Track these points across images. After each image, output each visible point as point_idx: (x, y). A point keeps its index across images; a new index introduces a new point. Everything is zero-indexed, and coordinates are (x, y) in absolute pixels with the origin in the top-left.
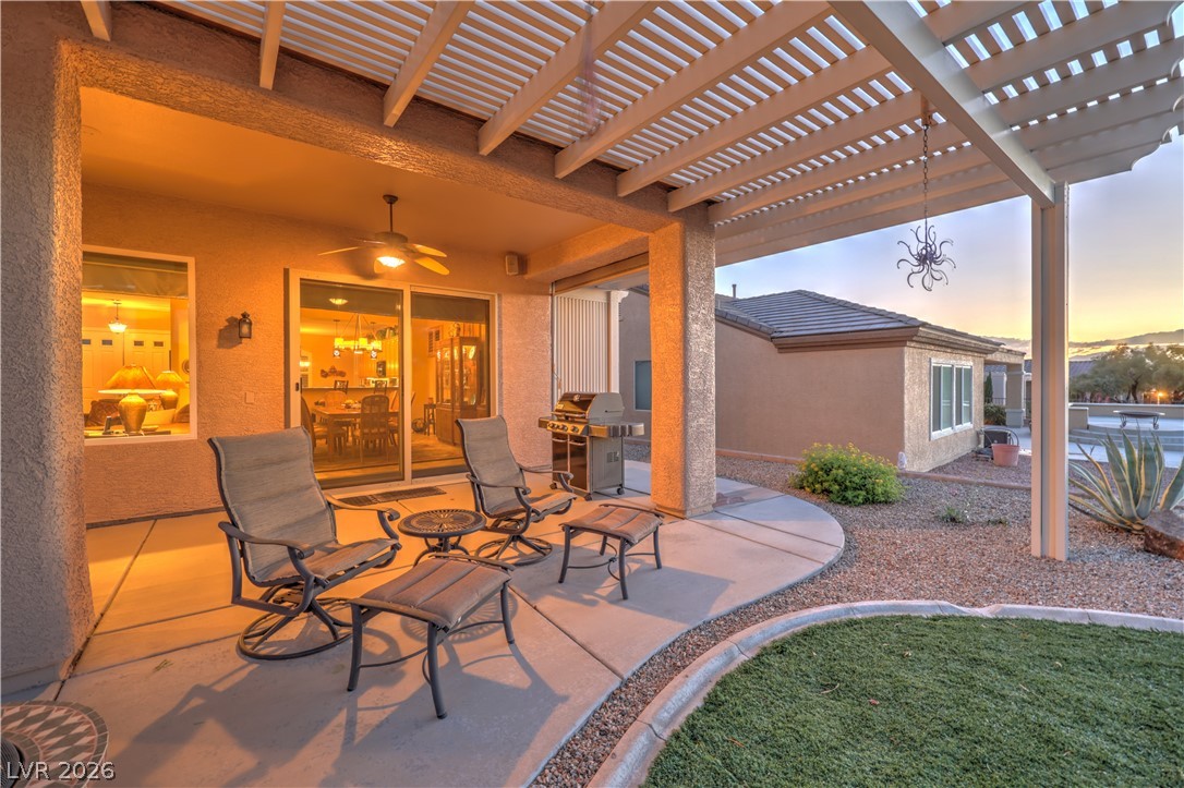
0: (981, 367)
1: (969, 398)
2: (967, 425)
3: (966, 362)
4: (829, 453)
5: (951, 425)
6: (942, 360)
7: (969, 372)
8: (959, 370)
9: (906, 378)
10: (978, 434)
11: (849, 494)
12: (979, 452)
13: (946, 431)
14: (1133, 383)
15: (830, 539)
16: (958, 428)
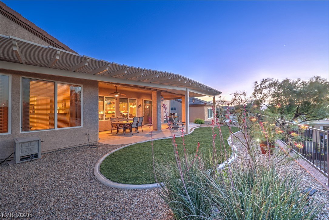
4: (198, 119)
6: (209, 108)
9: (205, 111)
11: (200, 123)
13: (210, 118)
15: (200, 125)
16: (212, 118)
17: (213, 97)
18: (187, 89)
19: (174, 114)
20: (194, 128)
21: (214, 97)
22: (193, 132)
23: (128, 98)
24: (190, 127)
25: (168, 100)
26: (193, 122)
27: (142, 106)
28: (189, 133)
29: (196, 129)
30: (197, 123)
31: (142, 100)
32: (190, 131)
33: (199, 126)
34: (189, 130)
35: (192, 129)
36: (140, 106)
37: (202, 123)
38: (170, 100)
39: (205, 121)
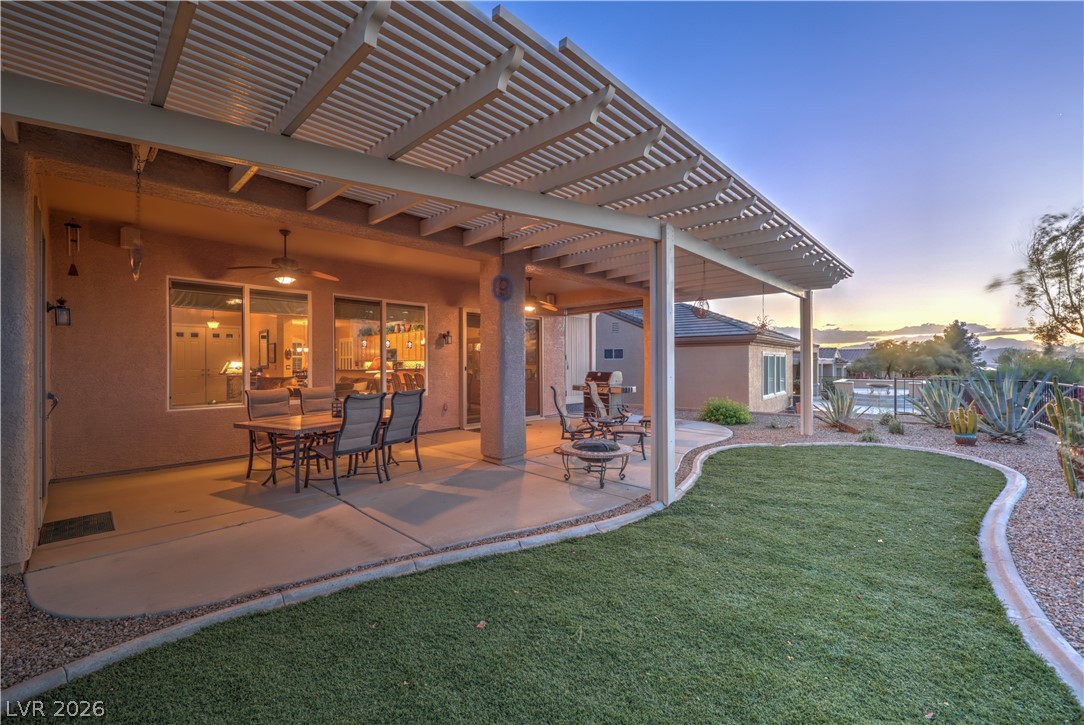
0: (791, 355)
1: (784, 377)
2: (783, 392)
3: (782, 353)
4: (716, 401)
5: (773, 392)
6: (768, 352)
7: (784, 359)
8: (778, 358)
9: (750, 363)
10: (789, 398)
11: (729, 420)
12: (789, 409)
13: (771, 395)
14: (888, 365)
15: (727, 432)
16: (778, 394)
17: (802, 294)
18: (662, 230)
19: (606, 377)
20: (703, 456)
21: (808, 294)
22: (697, 485)
23: (385, 302)
24: (677, 443)
25: (587, 315)
26: (695, 415)
27: (454, 337)
28: (674, 494)
29: (711, 458)
30: (717, 421)
31: (457, 313)
32: (680, 478)
33: (728, 441)
34: (673, 466)
35: (688, 460)
36: (444, 336)
37: (739, 422)
38: (595, 315)
39: (751, 409)
